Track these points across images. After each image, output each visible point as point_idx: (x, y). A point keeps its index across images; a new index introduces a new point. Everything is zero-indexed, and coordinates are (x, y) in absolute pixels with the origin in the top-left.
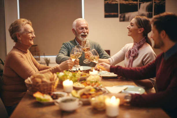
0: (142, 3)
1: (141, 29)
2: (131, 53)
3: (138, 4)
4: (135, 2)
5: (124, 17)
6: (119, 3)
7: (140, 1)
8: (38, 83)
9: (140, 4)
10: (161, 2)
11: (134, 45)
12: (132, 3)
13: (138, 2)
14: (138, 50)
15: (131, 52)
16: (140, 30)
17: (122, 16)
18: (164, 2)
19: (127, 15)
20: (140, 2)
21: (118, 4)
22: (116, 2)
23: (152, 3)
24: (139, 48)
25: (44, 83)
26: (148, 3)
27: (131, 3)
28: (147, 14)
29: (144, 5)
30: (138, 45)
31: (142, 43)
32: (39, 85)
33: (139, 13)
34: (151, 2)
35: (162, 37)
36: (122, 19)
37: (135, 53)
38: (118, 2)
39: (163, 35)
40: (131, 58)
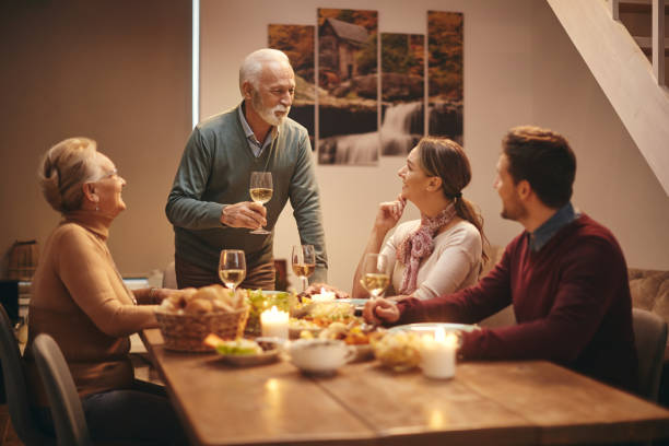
0: (390, 104)
1: (433, 179)
2: (411, 248)
3: (379, 110)
4: (369, 103)
5: (333, 150)
6: (316, 103)
7: (384, 99)
8: (203, 312)
9: (384, 109)
10: (450, 105)
11: (423, 223)
12: (360, 106)
13: (379, 103)
14: (434, 237)
15: (414, 246)
16: (432, 184)
17: (328, 147)
18: (460, 103)
19: (344, 143)
20: (385, 103)
21: (312, 107)
22: (308, 98)
23: (423, 106)
24: (436, 233)
25: (220, 313)
26: (411, 107)
27: (355, 106)
28: (408, 141)
29: (398, 113)
30: (435, 225)
31: (444, 221)
32: (209, 318)
33: (380, 136)
34: (419, 104)
35: (523, 197)
36: (326, 156)
37: (425, 246)
38: (313, 100)
39: (524, 192)
40: (413, 262)
